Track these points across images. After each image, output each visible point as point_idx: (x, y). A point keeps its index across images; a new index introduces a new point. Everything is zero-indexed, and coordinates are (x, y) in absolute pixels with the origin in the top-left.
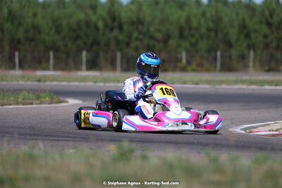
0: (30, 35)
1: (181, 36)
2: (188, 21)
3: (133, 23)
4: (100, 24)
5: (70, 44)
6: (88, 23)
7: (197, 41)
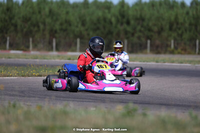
0: (64, 27)
1: (171, 29)
2: (176, 18)
3: (137, 19)
4: (113, 20)
5: (91, 33)
6: (105, 19)
7: (183, 33)
